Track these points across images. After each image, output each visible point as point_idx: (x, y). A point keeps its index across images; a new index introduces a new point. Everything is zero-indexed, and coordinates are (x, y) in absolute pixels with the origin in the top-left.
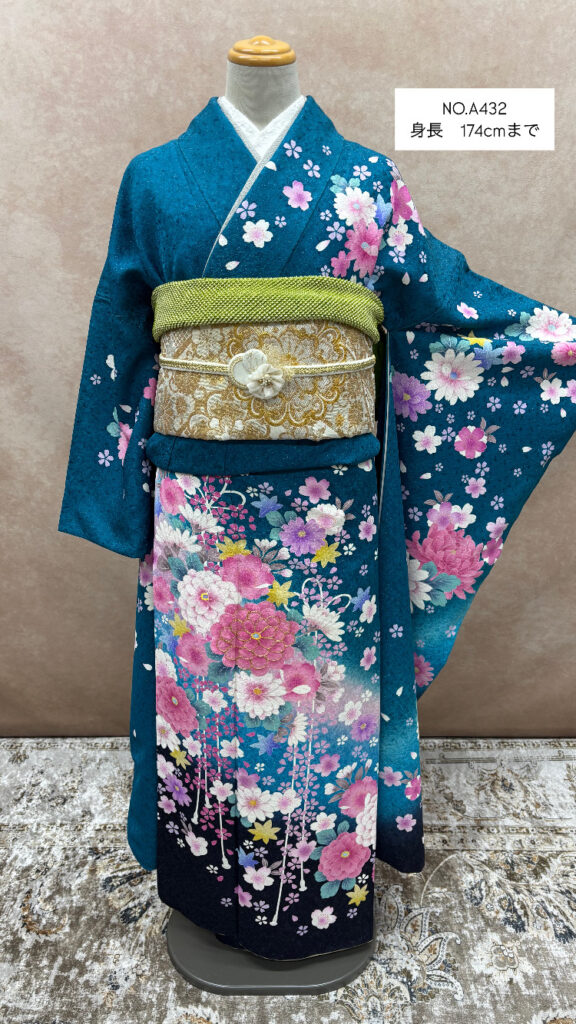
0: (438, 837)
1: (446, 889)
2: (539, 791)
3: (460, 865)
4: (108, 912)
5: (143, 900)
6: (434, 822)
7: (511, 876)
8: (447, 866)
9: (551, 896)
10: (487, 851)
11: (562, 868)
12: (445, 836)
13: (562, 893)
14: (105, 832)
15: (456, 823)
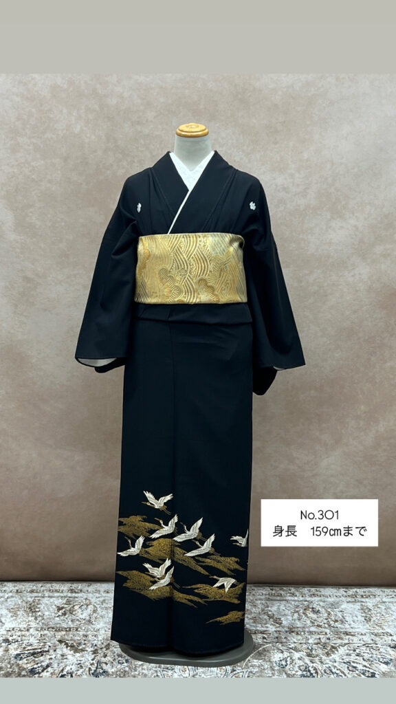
0: (260, 636)
1: (260, 661)
2: (339, 614)
3: (274, 650)
4: (19, 669)
5: (44, 664)
6: (258, 628)
7: (309, 655)
8: (264, 650)
9: (335, 664)
10: (295, 643)
11: (348, 651)
12: (265, 635)
13: (344, 663)
14: (13, 632)
15: (274, 629)
